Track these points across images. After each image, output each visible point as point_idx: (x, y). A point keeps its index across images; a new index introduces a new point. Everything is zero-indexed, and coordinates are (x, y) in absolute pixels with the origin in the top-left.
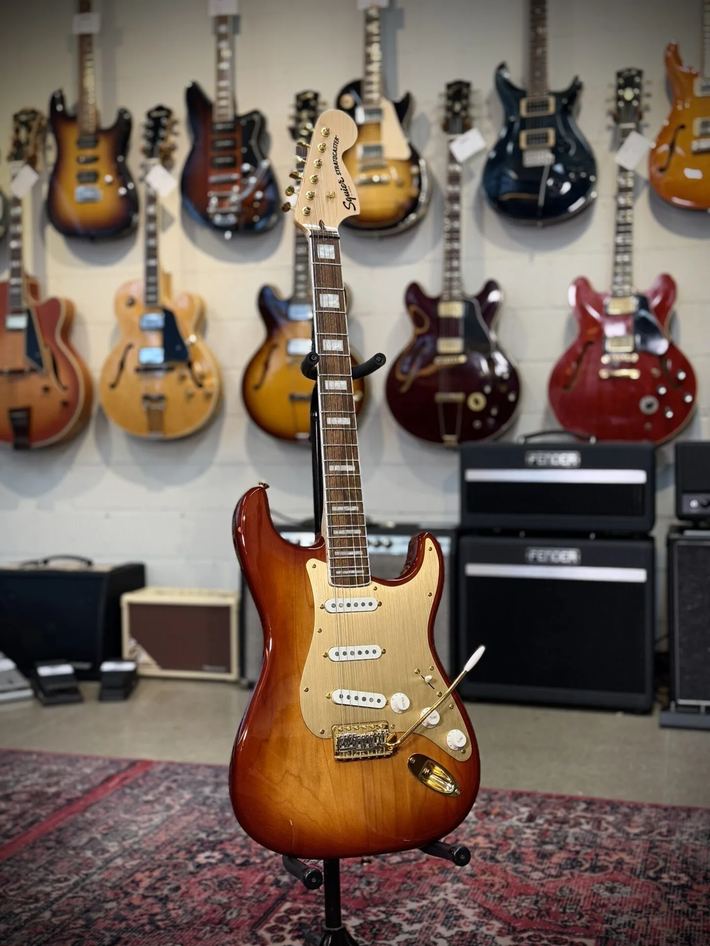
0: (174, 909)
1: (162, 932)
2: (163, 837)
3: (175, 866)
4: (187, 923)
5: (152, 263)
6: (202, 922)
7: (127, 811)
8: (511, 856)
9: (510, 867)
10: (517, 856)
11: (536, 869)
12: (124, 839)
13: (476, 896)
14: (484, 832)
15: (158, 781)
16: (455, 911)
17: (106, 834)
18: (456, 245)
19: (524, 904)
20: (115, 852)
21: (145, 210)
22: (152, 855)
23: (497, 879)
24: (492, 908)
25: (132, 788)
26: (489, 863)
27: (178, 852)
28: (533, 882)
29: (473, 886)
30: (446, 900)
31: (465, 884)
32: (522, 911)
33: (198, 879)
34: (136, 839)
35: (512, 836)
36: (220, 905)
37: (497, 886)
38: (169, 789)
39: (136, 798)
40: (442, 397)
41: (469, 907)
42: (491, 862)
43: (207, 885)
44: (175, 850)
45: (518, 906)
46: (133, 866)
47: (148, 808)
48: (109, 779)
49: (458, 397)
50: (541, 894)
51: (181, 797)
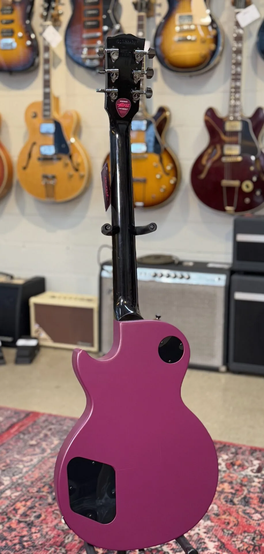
0: (35, 533)
1: (25, 550)
2: (37, 474)
3: (41, 498)
4: (41, 544)
5: (47, 90)
6: (50, 544)
7: (19, 453)
8: (243, 500)
9: (241, 508)
10: (246, 500)
11: (257, 512)
12: (14, 475)
13: (218, 532)
14: (229, 479)
15: (40, 429)
16: (203, 544)
17: (4, 471)
18: (238, 84)
19: (246, 540)
20: (8, 485)
21: (43, 55)
22: (29, 489)
23: (232, 519)
24: (226, 543)
25: (24, 434)
26: (229, 505)
27: (44, 487)
28: (254, 522)
29: (217, 524)
30: (198, 534)
31: (212, 522)
32: (244, 545)
33: (53, 509)
34: (21, 475)
35: (246, 483)
36: (63, 530)
37: (231, 525)
38: (46, 436)
39: (25, 441)
40: (226, 183)
41: (212, 541)
42: (230, 504)
43: (57, 514)
44: (43, 485)
45: (242, 542)
46: (16, 496)
47: (30, 450)
48: (12, 426)
49: (236, 183)
50: (257, 532)
51: (52, 443)
